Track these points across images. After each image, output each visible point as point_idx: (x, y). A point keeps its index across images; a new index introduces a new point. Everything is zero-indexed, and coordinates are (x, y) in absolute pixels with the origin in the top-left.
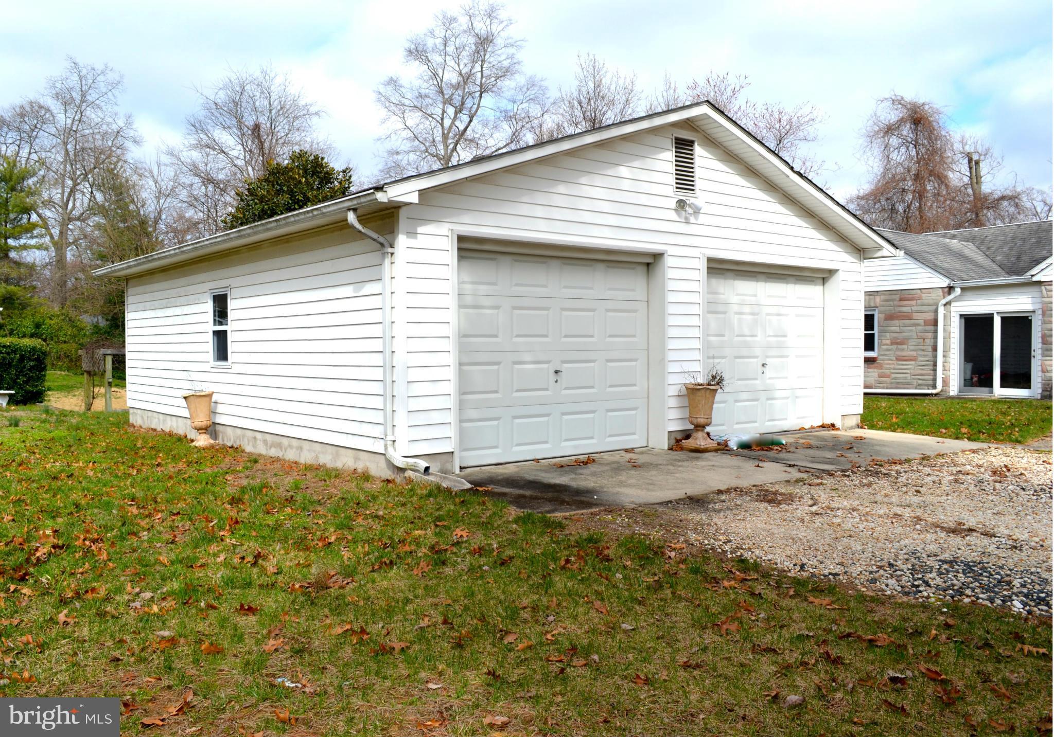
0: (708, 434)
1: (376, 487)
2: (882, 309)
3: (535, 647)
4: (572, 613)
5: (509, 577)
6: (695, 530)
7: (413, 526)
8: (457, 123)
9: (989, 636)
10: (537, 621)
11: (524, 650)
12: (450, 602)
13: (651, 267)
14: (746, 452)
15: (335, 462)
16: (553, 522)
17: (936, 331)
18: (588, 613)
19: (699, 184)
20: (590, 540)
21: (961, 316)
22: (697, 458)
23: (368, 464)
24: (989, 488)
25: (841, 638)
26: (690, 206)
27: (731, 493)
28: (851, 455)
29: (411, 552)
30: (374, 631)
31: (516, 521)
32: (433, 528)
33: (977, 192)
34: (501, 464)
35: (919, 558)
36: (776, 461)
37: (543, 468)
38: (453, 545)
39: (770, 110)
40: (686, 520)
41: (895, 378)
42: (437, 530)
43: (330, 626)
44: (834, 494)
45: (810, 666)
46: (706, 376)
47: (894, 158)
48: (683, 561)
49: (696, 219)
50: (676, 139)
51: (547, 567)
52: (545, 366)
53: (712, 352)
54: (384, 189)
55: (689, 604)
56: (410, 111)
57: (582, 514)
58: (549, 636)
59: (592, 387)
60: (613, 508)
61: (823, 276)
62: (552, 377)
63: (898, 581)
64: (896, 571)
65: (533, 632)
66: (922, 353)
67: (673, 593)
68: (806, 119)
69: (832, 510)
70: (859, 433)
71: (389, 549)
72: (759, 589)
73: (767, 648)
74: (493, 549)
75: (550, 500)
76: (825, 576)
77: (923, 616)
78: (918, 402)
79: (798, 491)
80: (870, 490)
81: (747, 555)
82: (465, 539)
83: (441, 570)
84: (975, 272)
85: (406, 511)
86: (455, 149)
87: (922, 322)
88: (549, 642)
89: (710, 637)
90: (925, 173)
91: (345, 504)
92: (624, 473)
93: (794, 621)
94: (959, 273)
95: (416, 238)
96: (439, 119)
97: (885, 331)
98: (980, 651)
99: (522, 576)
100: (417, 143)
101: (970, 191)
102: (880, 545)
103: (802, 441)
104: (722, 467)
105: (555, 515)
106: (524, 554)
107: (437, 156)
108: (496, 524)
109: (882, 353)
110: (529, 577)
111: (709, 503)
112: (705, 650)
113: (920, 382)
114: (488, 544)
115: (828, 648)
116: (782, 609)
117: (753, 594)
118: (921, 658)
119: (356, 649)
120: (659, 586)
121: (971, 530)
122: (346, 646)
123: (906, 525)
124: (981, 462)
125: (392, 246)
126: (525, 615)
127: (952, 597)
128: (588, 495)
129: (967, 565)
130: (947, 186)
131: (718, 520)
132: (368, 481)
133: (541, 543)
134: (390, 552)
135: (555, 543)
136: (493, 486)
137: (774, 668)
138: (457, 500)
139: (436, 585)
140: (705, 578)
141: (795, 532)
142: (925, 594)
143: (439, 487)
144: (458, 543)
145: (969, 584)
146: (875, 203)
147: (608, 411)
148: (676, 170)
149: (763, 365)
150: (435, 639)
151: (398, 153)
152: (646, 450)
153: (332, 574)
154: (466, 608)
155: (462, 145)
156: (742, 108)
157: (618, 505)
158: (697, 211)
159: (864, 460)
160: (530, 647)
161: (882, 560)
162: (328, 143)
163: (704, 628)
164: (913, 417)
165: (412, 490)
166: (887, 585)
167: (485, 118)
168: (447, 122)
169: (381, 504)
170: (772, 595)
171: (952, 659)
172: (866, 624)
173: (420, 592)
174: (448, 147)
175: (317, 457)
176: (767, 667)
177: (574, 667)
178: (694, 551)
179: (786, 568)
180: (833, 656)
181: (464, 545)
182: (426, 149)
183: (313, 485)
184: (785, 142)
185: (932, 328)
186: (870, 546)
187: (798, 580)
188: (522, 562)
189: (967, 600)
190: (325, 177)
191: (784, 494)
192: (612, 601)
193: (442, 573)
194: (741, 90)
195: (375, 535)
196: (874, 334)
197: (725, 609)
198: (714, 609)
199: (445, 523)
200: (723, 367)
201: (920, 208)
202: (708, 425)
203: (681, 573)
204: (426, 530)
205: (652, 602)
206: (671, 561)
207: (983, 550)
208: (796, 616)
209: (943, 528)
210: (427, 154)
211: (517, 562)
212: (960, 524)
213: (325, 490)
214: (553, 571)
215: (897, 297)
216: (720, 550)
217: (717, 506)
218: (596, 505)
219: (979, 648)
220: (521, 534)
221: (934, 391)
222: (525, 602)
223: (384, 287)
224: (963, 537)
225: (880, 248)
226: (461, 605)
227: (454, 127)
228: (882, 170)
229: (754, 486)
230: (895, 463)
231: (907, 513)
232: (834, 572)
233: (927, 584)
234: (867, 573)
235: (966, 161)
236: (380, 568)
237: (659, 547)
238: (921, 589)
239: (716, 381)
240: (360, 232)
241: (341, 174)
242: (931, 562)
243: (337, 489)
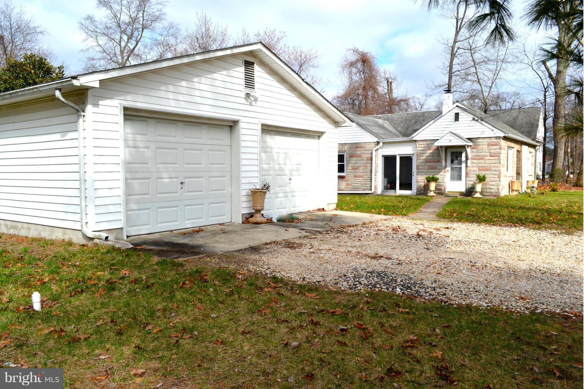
0: (262, 215)
1: (77, 249)
2: (347, 152)
3: (163, 331)
4: (185, 311)
5: (151, 294)
6: (252, 264)
7: (96, 270)
8: (129, 45)
9: (385, 306)
10: (165, 317)
11: (156, 333)
12: (115, 310)
13: (232, 127)
14: (281, 223)
15: (51, 236)
16: (177, 264)
17: (372, 163)
18: (193, 310)
19: (256, 85)
20: (197, 272)
21: (383, 156)
22: (256, 227)
23: (71, 236)
24: (390, 237)
25: (319, 312)
26: (252, 96)
27: (272, 244)
28: (331, 224)
29: (95, 285)
30: (68, 330)
31: (157, 264)
32: (108, 270)
33: (391, 97)
34: (151, 234)
35: (357, 271)
36: (295, 227)
37: (174, 235)
38: (120, 279)
39: (296, 50)
40: (248, 259)
41: (354, 186)
42: (111, 271)
43: (41, 330)
44: (322, 242)
45: (304, 327)
46: (261, 185)
47: (354, 79)
48: (245, 280)
49: (256, 103)
50: (245, 61)
51: (173, 287)
52: (176, 180)
53: (264, 173)
54: (78, 78)
55: (246, 301)
56: (101, 36)
57: (194, 258)
58: (171, 324)
59: (201, 191)
60: (211, 255)
61: (318, 135)
62: (179, 186)
63: (347, 283)
64: (347, 278)
65: (162, 323)
66: (365, 174)
67: (239, 296)
68: (313, 56)
69: (320, 250)
70: (335, 212)
71: (82, 283)
72: (282, 291)
73: (284, 320)
74: (143, 280)
75: (177, 252)
76: (314, 283)
77: (357, 298)
78: (363, 197)
79: (305, 241)
80: (338, 240)
81: (278, 275)
82: (127, 275)
83: (112, 293)
84: (389, 135)
85: (93, 262)
86: (128, 59)
87: (365, 159)
88: (171, 327)
89: (256, 317)
90: (368, 87)
91: (56, 260)
92: (218, 236)
93: (298, 306)
94: (382, 135)
95: (98, 107)
96: (118, 42)
97: (349, 163)
98: (381, 313)
99: (158, 293)
100: (105, 54)
101: (387, 96)
102: (341, 266)
103: (308, 217)
104: (269, 231)
105: (179, 259)
106: (160, 281)
107: (117, 62)
108: (145, 266)
109: (348, 173)
110: (162, 293)
111: (261, 250)
112: (253, 324)
113: (365, 187)
114: (140, 277)
115: (313, 318)
116: (293, 300)
117: (279, 294)
118: (355, 318)
119: (56, 341)
120: (232, 293)
121: (381, 257)
122: (51, 340)
123: (353, 256)
124: (388, 225)
125: (84, 111)
126: (158, 314)
127: (371, 289)
128: (198, 248)
129: (378, 273)
130: (377, 93)
131: (264, 258)
132: (71, 246)
133: (170, 275)
134: (82, 285)
135: (178, 274)
136: (145, 246)
137: (287, 330)
138: (124, 254)
139: (108, 302)
140: (256, 288)
141: (302, 262)
142: (359, 288)
143: (113, 248)
144: (123, 278)
145: (378, 282)
146: (345, 100)
147: (210, 204)
148: (245, 77)
149: (290, 179)
150: (105, 331)
151: (93, 59)
152: (231, 224)
153: (45, 300)
154: (125, 313)
155: (132, 57)
156: (283, 48)
157: (213, 253)
158: (256, 100)
159: (336, 226)
160: (160, 331)
161: (341, 273)
162: (49, 50)
163: (253, 313)
164: (361, 204)
165: (97, 250)
166: (342, 285)
167: (145, 43)
168: (123, 44)
169: (78, 258)
170: (289, 294)
171: (368, 318)
172: (332, 304)
173: (98, 306)
174: (123, 58)
175: (40, 233)
176: (283, 330)
177: (184, 339)
178: (251, 274)
179: (296, 280)
180: (315, 321)
181: (126, 279)
182: (111, 58)
183: (36, 249)
184: (303, 67)
185: (370, 161)
186: (336, 267)
187: (301, 285)
188: (158, 286)
189: (377, 290)
190: (47, 70)
191: (298, 244)
192: (206, 303)
193: (112, 295)
194: (282, 39)
195: (74, 276)
196: (344, 164)
197: (265, 302)
198: (260, 303)
199: (116, 267)
200: (269, 180)
201: (365, 104)
202: (262, 210)
203: (244, 286)
204: (104, 271)
205: (227, 302)
206: (239, 280)
207: (385, 266)
208: (299, 303)
209: (369, 257)
210: (111, 61)
211: (156, 286)
212: (377, 254)
213: (44, 252)
214: (176, 290)
215: (354, 146)
216: (264, 273)
217: (265, 251)
218: (202, 253)
219: (380, 312)
220: (159, 271)
221: (371, 192)
222: (159, 307)
223: (79, 135)
224: (378, 260)
225: (345, 122)
226: (122, 311)
227: (127, 47)
228: (348, 84)
229: (284, 240)
230: (350, 227)
231: (354, 250)
232: (318, 280)
233: (360, 283)
234: (334, 280)
235: (386, 82)
236: (75, 294)
237: (233, 273)
238: (357, 286)
239: (266, 188)
240: (63, 102)
241: (58, 69)
242: (363, 273)
243: (51, 252)
